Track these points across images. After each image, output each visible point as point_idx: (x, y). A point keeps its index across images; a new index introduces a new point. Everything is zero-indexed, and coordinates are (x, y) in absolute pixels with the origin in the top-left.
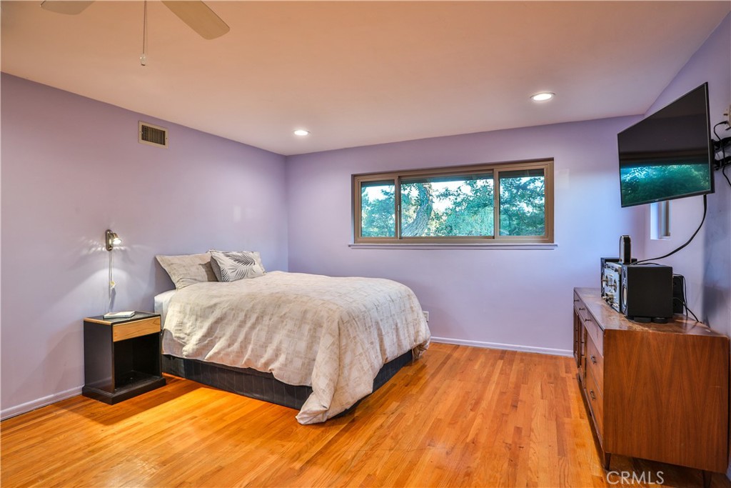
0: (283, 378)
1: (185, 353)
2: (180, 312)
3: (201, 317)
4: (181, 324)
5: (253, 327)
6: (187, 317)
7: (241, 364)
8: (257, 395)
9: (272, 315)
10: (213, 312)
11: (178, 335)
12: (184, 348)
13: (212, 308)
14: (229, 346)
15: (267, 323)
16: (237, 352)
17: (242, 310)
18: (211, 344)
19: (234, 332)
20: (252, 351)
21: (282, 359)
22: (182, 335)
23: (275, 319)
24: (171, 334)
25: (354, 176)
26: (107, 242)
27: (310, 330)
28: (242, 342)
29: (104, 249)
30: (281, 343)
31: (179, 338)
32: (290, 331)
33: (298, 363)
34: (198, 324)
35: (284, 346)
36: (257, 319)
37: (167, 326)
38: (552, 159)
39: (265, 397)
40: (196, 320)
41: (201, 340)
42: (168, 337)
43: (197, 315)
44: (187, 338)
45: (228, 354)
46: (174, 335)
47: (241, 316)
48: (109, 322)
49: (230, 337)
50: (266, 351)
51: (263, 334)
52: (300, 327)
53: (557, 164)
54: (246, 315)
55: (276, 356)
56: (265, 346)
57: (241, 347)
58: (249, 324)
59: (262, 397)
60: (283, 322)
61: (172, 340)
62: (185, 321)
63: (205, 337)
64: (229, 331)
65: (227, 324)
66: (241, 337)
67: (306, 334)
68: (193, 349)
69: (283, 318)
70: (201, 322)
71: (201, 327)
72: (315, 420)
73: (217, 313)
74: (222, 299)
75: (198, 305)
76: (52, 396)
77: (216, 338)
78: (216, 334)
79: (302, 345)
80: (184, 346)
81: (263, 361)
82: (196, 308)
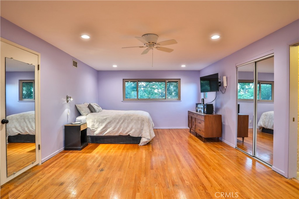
0: (134, 135)
1: (95, 134)
2: (92, 122)
3: (101, 122)
4: (93, 125)
5: (122, 123)
6: (95, 123)
7: (117, 134)
8: (122, 143)
9: (128, 119)
10: (106, 120)
11: (92, 129)
12: (95, 133)
13: (106, 119)
14: (114, 129)
15: (127, 121)
16: (117, 131)
17: (117, 119)
18: (106, 130)
19: (115, 125)
20: (122, 130)
21: (133, 130)
22: (94, 129)
23: (129, 120)
24: (90, 129)
25: (123, 79)
26: (67, 100)
27: (141, 122)
28: (118, 128)
29: (66, 102)
30: (133, 126)
31: (93, 130)
32: (135, 123)
33: (138, 131)
34: (100, 124)
35: (134, 127)
36: (123, 121)
37: (88, 126)
38: (180, 79)
39: (124, 143)
40: (100, 123)
41: (102, 129)
42: (89, 129)
43: (100, 122)
44: (96, 129)
45: (113, 132)
46: (91, 129)
47: (117, 121)
48: (79, 125)
49: (114, 127)
50: (127, 129)
51: (126, 125)
52: (138, 122)
53: (181, 80)
54: (119, 120)
55: (131, 130)
56: (126, 128)
57: (118, 129)
58: (120, 123)
59: (123, 143)
60: (132, 121)
61: (91, 130)
62: (95, 124)
63: (104, 128)
64: (113, 125)
65: (112, 123)
66: (118, 127)
67: (140, 123)
68: (99, 133)
69: (132, 120)
70: (102, 124)
71: (102, 125)
72: (144, 144)
73: (108, 121)
74: (108, 117)
75: (99, 119)
76: (58, 151)
77: (108, 128)
78: (108, 127)
79: (139, 126)
80: (95, 132)
81: (126, 132)
82: (99, 120)
